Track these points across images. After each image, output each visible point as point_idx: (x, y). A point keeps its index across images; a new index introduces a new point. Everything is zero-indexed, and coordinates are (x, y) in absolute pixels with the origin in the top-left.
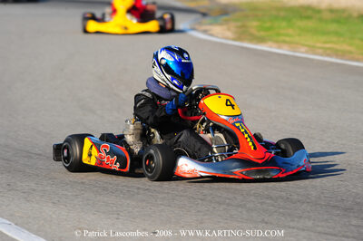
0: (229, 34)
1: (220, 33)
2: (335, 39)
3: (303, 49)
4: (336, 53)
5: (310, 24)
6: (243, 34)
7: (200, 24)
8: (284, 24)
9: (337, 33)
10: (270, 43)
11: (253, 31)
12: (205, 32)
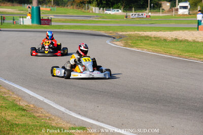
0: (122, 45)
1: (119, 44)
2: (155, 47)
3: (145, 50)
4: (156, 52)
5: (148, 42)
6: (126, 45)
7: (113, 41)
8: (139, 42)
9: (156, 45)
10: (135, 48)
11: (129, 44)
12: (114, 44)
